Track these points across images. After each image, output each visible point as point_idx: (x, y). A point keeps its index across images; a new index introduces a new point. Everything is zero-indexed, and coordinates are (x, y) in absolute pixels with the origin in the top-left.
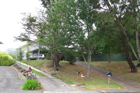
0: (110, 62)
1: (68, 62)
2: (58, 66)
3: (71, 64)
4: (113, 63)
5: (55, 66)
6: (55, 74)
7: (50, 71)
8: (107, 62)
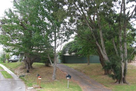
0: (89, 64)
1: (44, 64)
2: (30, 68)
3: (47, 66)
4: (92, 65)
5: (27, 68)
6: (24, 76)
7: (21, 73)
8: (86, 64)
